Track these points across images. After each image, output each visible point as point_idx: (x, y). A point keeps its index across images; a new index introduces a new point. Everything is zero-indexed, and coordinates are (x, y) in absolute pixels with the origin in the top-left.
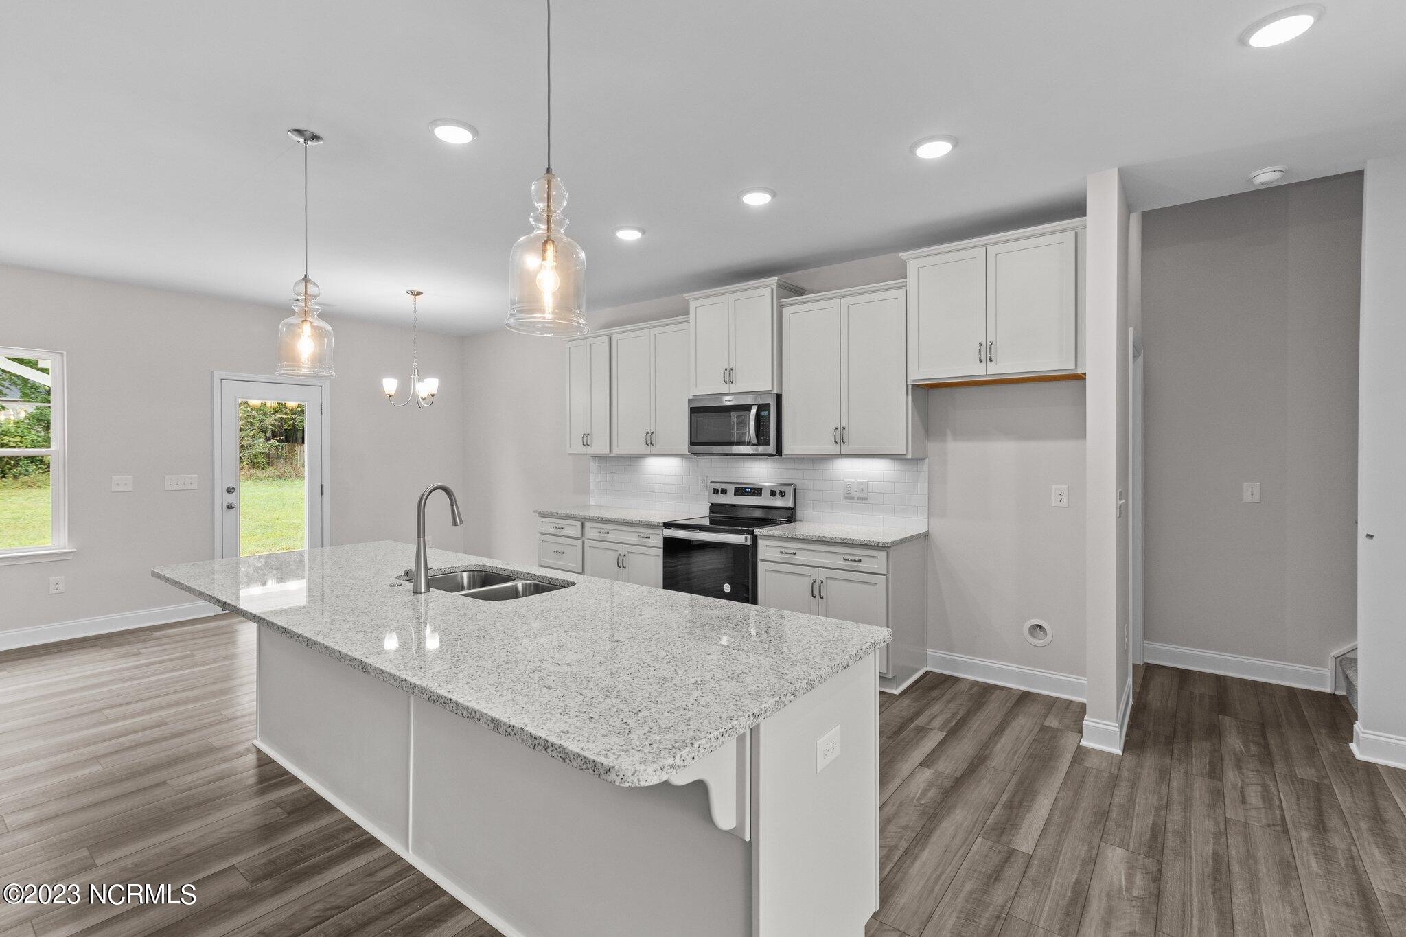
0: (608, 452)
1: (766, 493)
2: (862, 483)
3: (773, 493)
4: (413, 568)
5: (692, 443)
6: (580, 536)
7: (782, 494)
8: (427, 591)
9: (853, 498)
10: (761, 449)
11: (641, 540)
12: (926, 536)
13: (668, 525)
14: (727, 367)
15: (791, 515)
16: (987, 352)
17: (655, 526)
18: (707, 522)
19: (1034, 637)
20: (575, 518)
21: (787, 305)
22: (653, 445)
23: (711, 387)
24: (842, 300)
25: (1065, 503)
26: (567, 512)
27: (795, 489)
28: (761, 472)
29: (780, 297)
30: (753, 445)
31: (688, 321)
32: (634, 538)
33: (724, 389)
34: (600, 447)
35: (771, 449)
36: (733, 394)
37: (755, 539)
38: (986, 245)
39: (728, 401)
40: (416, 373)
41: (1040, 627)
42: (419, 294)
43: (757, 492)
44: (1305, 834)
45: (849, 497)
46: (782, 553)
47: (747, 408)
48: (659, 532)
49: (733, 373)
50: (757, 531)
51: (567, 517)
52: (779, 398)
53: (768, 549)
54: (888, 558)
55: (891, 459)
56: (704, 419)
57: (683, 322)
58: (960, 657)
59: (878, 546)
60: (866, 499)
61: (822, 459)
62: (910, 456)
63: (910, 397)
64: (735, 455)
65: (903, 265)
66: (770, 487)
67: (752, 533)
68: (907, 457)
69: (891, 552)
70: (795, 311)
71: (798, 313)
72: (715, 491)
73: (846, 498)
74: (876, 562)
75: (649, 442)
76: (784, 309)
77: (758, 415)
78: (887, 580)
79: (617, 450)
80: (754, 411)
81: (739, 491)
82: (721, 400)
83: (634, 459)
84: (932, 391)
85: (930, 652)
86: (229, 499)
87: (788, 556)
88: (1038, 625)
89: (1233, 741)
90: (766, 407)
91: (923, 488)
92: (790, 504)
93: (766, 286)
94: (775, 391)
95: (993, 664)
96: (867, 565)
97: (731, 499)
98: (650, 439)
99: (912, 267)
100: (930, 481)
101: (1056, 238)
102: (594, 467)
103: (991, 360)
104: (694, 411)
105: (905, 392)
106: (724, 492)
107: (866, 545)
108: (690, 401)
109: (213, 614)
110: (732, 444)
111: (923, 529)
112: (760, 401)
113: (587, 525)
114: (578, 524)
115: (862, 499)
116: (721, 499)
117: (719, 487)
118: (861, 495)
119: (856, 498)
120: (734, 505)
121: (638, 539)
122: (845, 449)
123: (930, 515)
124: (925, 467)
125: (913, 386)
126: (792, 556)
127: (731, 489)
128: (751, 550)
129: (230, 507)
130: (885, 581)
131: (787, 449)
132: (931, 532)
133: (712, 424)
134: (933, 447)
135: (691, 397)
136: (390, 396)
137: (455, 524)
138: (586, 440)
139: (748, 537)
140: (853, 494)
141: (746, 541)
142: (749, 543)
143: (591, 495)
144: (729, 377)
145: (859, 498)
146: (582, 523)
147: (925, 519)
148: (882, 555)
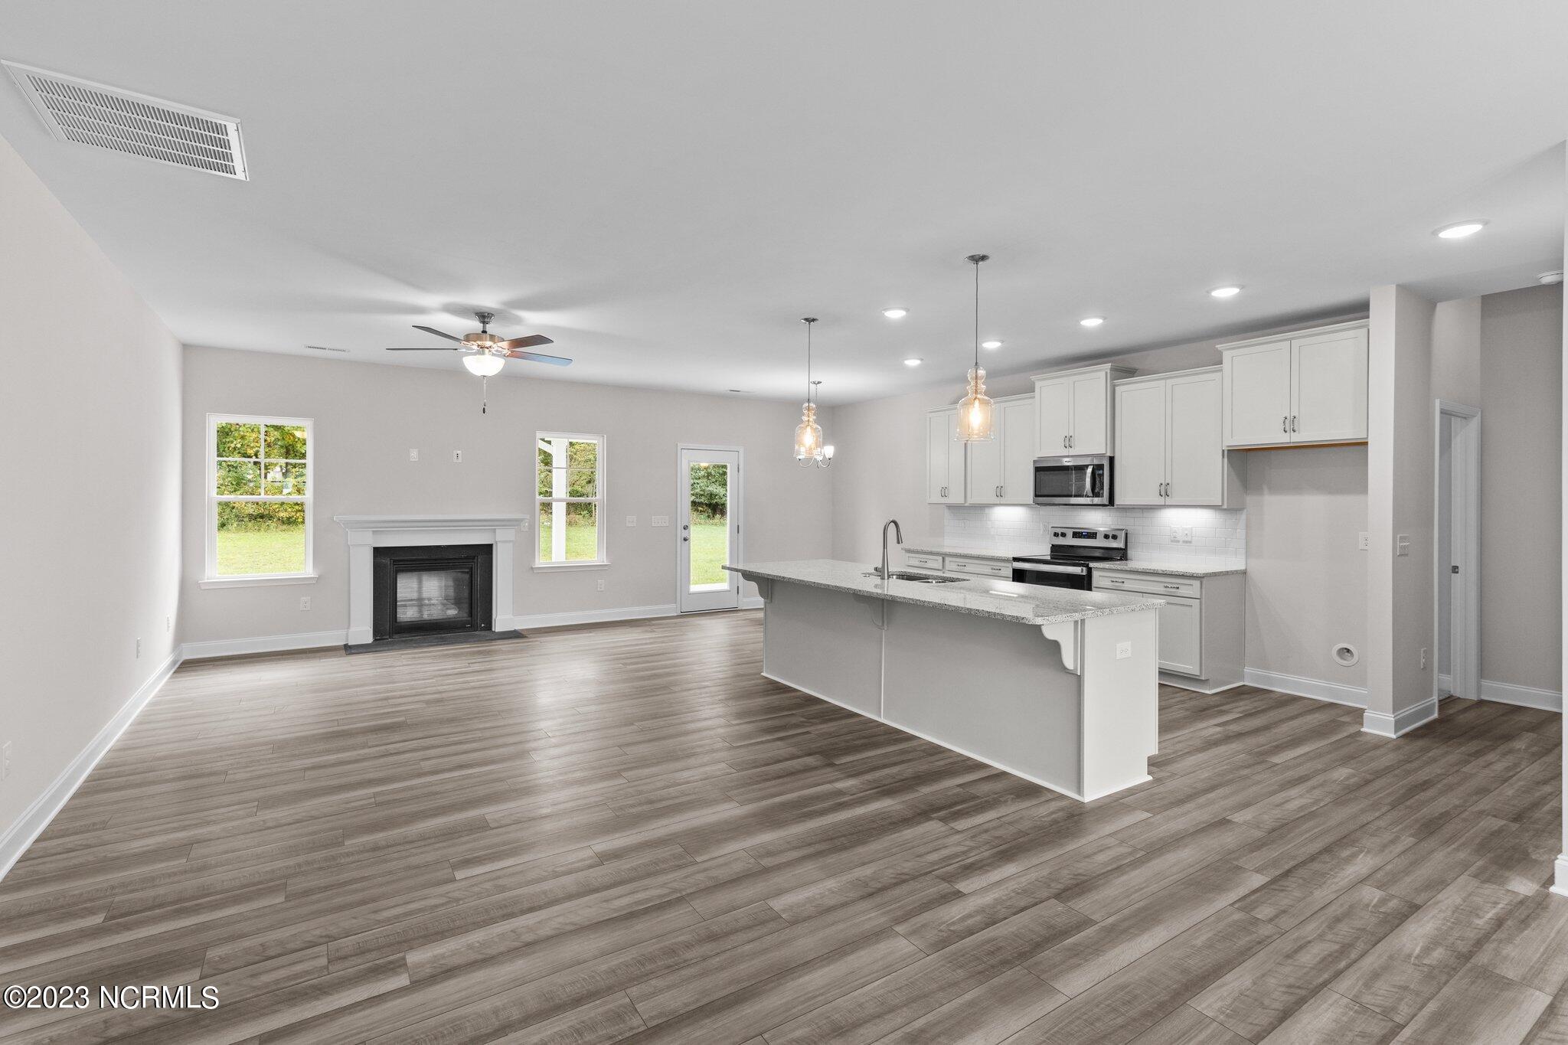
0: (962, 502)
1: (1100, 536)
2: (1186, 529)
3: (1106, 537)
4: (880, 566)
5: (1036, 496)
6: (941, 568)
7: (1115, 537)
8: (888, 579)
9: (1178, 542)
10: (1096, 500)
11: (994, 571)
12: (1244, 572)
13: (1016, 559)
14: (1066, 434)
15: (1122, 554)
16: (1290, 424)
17: (1005, 560)
18: (1049, 558)
19: (1342, 658)
20: (937, 554)
21: (1118, 386)
22: (1002, 496)
23: (1054, 451)
24: (1168, 381)
26: (930, 549)
27: (1127, 534)
28: (1097, 520)
29: (1113, 379)
30: (1088, 497)
31: (1034, 397)
32: (988, 570)
33: (1065, 452)
34: (956, 498)
35: (1105, 500)
36: (1072, 456)
37: (1090, 570)
38: (1290, 340)
39: (1067, 462)
41: (1348, 651)
42: (819, 383)
43: (1092, 535)
45: (1175, 541)
46: (1112, 581)
47: (1082, 468)
48: (1009, 565)
49: (1072, 439)
50: (1091, 565)
51: (931, 553)
52: (1112, 460)
53: (1101, 578)
54: (1201, 588)
55: (1212, 509)
56: (1046, 477)
57: (1031, 398)
58: (1274, 675)
59: (1193, 576)
60: (1190, 542)
61: (1151, 509)
62: (1225, 507)
63: (1226, 460)
64: (1073, 505)
65: (1220, 353)
66: (1104, 531)
67: (1087, 566)
68: (1223, 507)
69: (1205, 581)
70: (1129, 390)
71: (1131, 391)
72: (1056, 535)
73: (1173, 542)
74: (1192, 589)
75: (999, 494)
76: (1117, 388)
77: (1093, 473)
78: (1201, 602)
79: (970, 501)
80: (1090, 470)
81: (1076, 535)
82: (1061, 462)
83: (982, 508)
84: (1248, 453)
85: (1247, 670)
86: (685, 534)
87: (1117, 584)
88: (1346, 649)
90: (1101, 467)
91: (1241, 532)
92: (1122, 545)
93: (1100, 370)
94: (1109, 454)
95: (1304, 680)
96: (1183, 591)
97: (1070, 541)
98: (1000, 492)
99: (1227, 356)
100: (1248, 527)
101: (1351, 333)
102: (950, 514)
103: (1294, 431)
104: (1038, 470)
105: (1221, 457)
106: (1064, 535)
107: (1183, 575)
108: (1035, 461)
109: (676, 614)
110: (1071, 496)
111: (1241, 567)
112: (1096, 462)
113: (948, 559)
114: (940, 558)
115: (1187, 542)
116: (1060, 541)
117: (1059, 531)
118: (1186, 539)
119: (1181, 542)
120: (1072, 546)
121: (991, 570)
122: (1169, 501)
123: (1248, 555)
124: (1244, 517)
125: (1228, 450)
126: (1121, 584)
127: (1070, 533)
128: (1086, 579)
129: (685, 540)
130: (1199, 604)
131: (1118, 501)
132: (1248, 570)
133: (1053, 481)
134: (1250, 500)
135: (1036, 459)
137: (898, 543)
138: (943, 492)
139: (1084, 568)
140: (1178, 538)
141: (1082, 572)
142: (1084, 573)
143: (945, 538)
144: (1068, 442)
145: (1184, 542)
146: (943, 558)
147: (1244, 557)
148: (1197, 583)
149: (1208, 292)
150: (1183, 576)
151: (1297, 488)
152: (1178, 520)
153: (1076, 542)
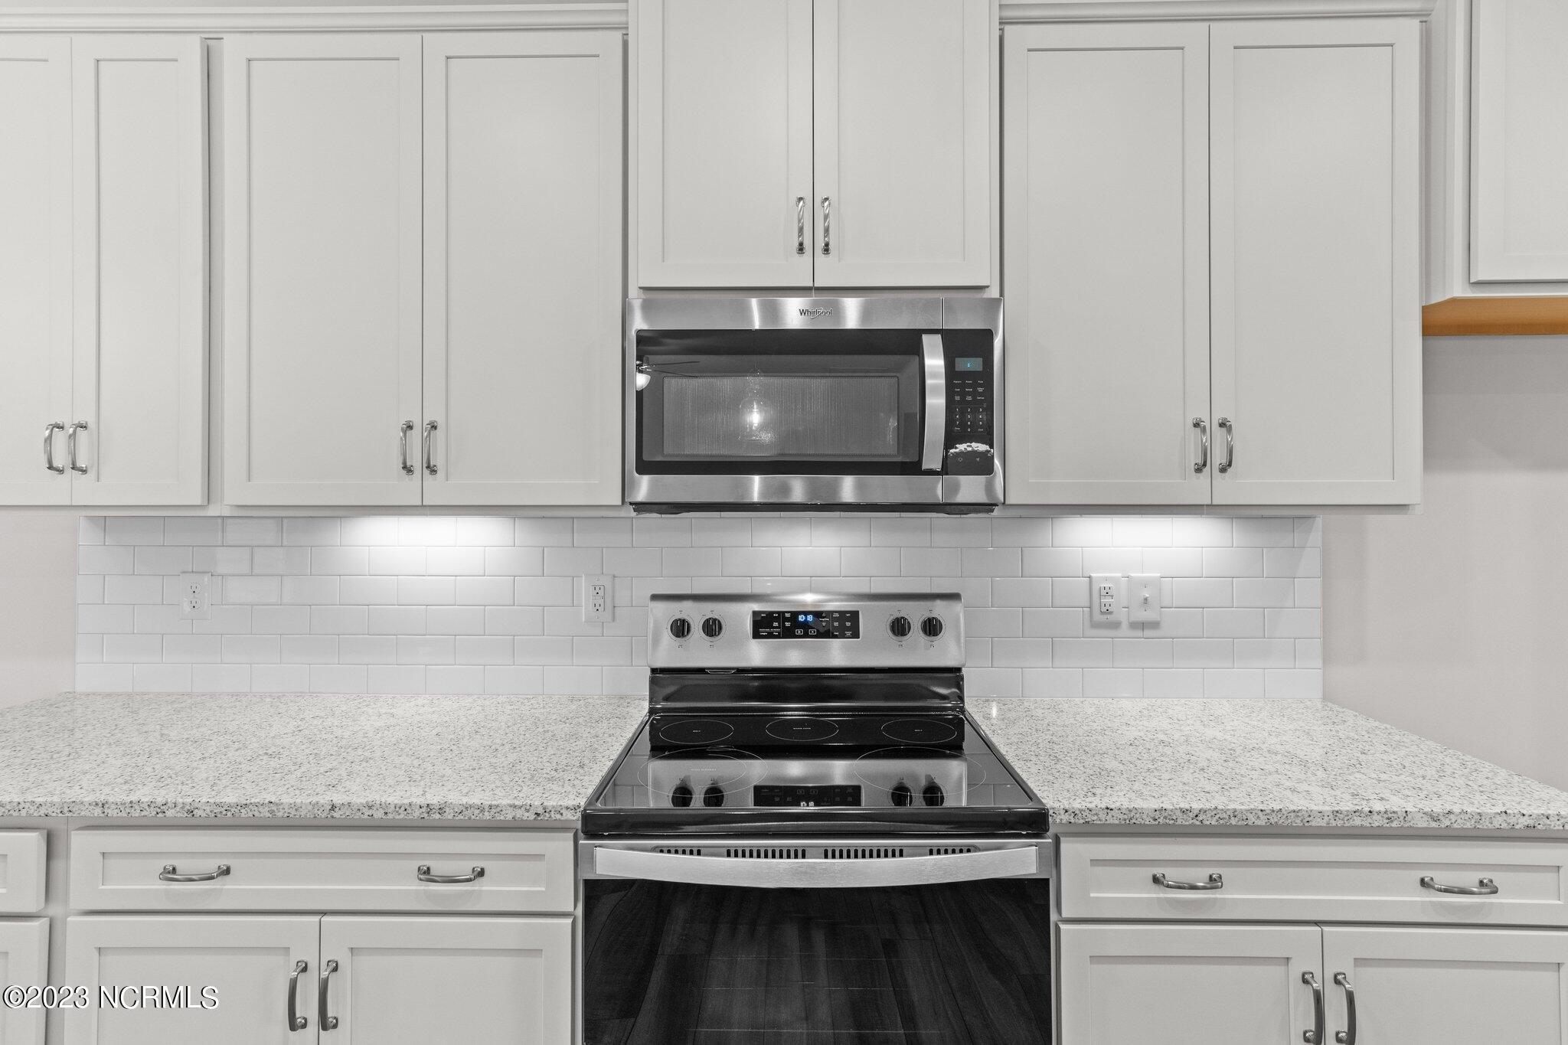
0: (196, 497)
1: (874, 620)
2: (1145, 584)
3: (899, 626)
5: (644, 465)
7: (932, 628)
9: (1116, 625)
17: (540, 824)
21: (1016, 22)
22: (433, 470)
24: (1214, 27)
43: (845, 625)
45: (1105, 621)
47: (909, 343)
53: (1099, 870)
56: (690, 381)
60: (1155, 625)
72: (677, 628)
73: (1095, 625)
75: (416, 461)
81: (773, 626)
83: (313, 523)
97: (736, 652)
100: (1326, 574)
106: (713, 629)
108: (632, 308)
115: (1143, 626)
116: (699, 653)
117: (696, 614)
118: (1141, 616)
119: (1125, 625)
124: (1315, 537)
127: (741, 616)
131: (1018, 487)
138: (69, 452)
140: (1121, 615)
145: (1133, 625)
147: (1319, 663)
153: (759, 654)
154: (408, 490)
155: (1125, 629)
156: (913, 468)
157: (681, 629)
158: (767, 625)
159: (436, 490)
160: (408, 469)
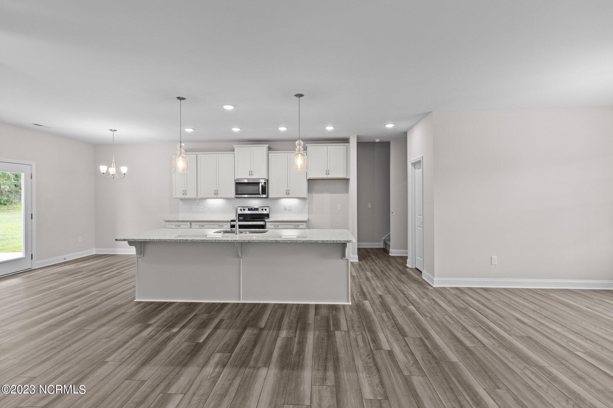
0: (195, 197)
1: (260, 210)
2: (289, 206)
3: (262, 210)
5: (236, 194)
7: (266, 210)
10: (263, 196)
11: (220, 227)
14: (250, 170)
15: (268, 216)
16: (327, 173)
20: (187, 221)
21: (270, 153)
22: (217, 194)
23: (245, 177)
24: (288, 154)
25: (341, 209)
26: (182, 219)
27: (270, 208)
28: (256, 203)
29: (269, 150)
32: (216, 227)
33: (249, 177)
34: (191, 195)
35: (266, 196)
38: (328, 146)
40: (114, 164)
42: (115, 130)
43: (257, 209)
44: (390, 265)
45: (285, 210)
46: (274, 226)
47: (259, 184)
49: (253, 172)
50: (266, 220)
51: (183, 221)
52: (268, 180)
53: (270, 225)
55: (298, 198)
56: (240, 187)
57: (233, 153)
59: (304, 222)
60: (291, 210)
61: (278, 199)
62: (304, 198)
63: (307, 182)
65: (306, 147)
66: (261, 208)
67: (263, 221)
70: (272, 155)
71: (275, 156)
74: (303, 226)
79: (200, 196)
80: (261, 184)
84: (313, 181)
87: (276, 227)
89: (373, 257)
90: (265, 183)
91: (307, 206)
92: (268, 212)
93: (263, 147)
94: (267, 178)
96: (301, 227)
97: (247, 212)
98: (216, 192)
99: (309, 148)
100: (309, 204)
102: (181, 203)
103: (329, 174)
104: (237, 183)
106: (244, 210)
108: (235, 180)
113: (193, 224)
114: (189, 223)
115: (290, 210)
116: (243, 212)
117: (242, 208)
118: (290, 209)
121: (218, 227)
122: (289, 196)
123: (309, 213)
124: (308, 201)
125: (308, 179)
128: (264, 226)
131: (270, 196)
132: (309, 218)
133: (243, 188)
134: (313, 195)
136: (103, 173)
138: (185, 193)
140: (287, 209)
142: (264, 224)
143: (179, 214)
144: (251, 173)
145: (289, 210)
146: (190, 223)
147: (308, 214)
148: (305, 224)
149: (325, 127)
150: (301, 222)
151: (322, 192)
152: (287, 202)
153: (249, 212)
154: (215, 196)
155: (288, 211)
156: (259, 194)
157: (241, 210)
158: (249, 210)
159: (218, 196)
160: (215, 194)
